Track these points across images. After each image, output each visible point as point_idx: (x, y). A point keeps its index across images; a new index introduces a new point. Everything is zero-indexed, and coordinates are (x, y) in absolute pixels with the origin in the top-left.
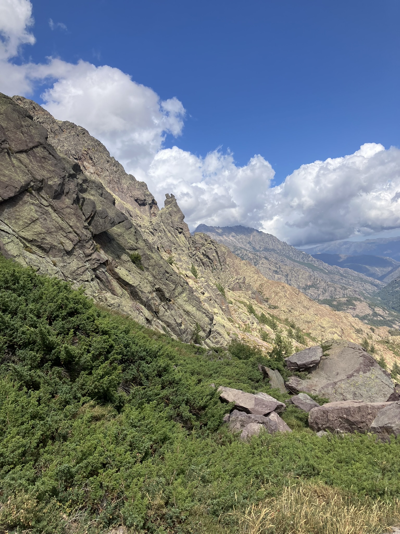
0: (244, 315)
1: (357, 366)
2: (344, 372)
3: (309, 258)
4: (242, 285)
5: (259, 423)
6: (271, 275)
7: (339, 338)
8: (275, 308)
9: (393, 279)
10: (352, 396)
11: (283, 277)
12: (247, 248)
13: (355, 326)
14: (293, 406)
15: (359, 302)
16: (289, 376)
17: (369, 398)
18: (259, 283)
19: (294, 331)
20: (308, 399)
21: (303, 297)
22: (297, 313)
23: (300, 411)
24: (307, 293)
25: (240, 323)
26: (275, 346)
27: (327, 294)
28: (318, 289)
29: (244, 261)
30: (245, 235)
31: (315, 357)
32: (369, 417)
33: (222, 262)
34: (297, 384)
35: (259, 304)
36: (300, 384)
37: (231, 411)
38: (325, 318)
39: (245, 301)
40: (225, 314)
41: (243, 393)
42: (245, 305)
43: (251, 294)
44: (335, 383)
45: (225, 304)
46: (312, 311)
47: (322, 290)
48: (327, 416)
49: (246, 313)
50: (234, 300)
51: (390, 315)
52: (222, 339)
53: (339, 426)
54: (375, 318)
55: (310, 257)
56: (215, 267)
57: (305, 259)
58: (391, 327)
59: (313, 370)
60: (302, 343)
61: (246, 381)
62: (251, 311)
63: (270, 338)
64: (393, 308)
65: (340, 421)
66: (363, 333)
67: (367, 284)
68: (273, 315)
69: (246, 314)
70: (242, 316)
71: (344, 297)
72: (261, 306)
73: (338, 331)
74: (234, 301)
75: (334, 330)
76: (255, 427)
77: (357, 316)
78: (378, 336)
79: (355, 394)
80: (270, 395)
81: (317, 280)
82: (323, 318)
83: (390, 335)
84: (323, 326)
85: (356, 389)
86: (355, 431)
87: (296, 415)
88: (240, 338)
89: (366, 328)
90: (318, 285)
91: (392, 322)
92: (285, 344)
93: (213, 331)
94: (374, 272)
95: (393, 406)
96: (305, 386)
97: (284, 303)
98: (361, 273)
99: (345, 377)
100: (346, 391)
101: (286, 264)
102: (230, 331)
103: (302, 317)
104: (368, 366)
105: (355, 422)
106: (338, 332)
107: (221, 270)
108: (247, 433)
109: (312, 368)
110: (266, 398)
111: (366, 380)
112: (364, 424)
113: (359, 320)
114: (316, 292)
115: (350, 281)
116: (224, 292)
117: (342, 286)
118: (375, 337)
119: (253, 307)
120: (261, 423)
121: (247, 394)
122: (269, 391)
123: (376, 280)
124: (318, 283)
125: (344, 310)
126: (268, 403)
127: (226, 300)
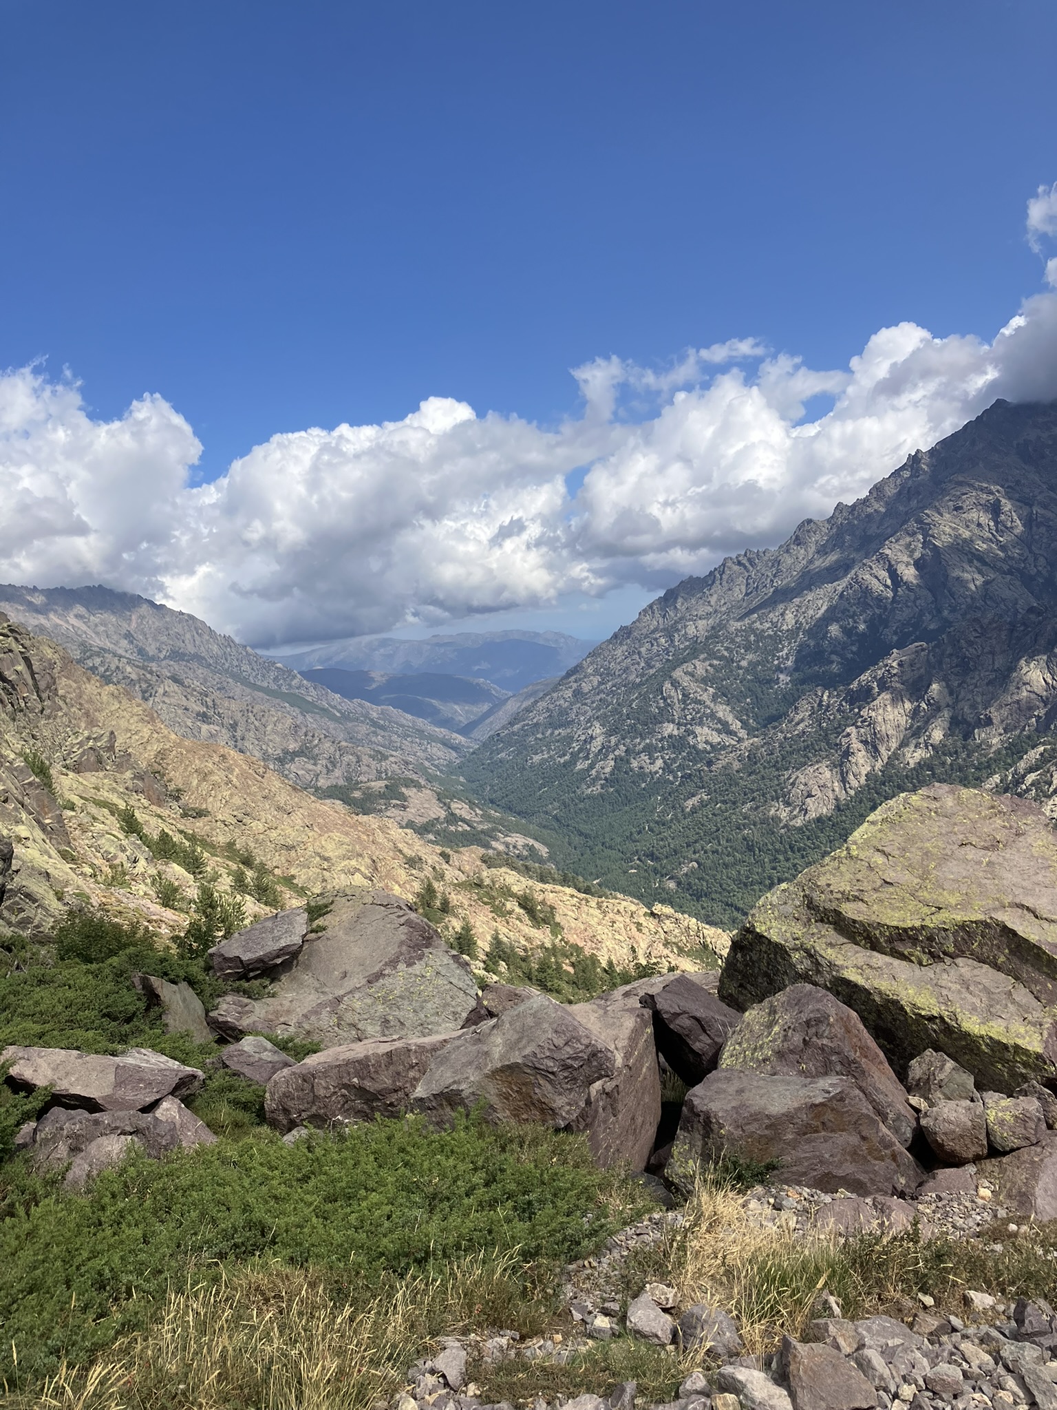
0: (108, 840)
1: (392, 950)
2: (361, 968)
3: (292, 680)
4: (105, 755)
5: (124, 1133)
6: (190, 724)
7: (366, 883)
8: (200, 814)
9: (492, 733)
10: (378, 1028)
11: (224, 731)
12: (121, 652)
13: (406, 850)
14: (226, 1073)
15: (415, 790)
16: (219, 996)
17: (419, 1028)
18: (156, 747)
19: (250, 874)
20: (266, 1050)
21: (277, 784)
22: (258, 826)
23: (244, 1084)
24: (285, 772)
25: (96, 862)
26: (196, 916)
27: (337, 773)
28: (314, 759)
29: (111, 688)
30: (114, 613)
31: (289, 939)
32: (411, 1074)
33: (45, 688)
34: (239, 1013)
35: (154, 808)
36: (247, 1012)
37: (40, 1114)
38: (330, 834)
39: (114, 798)
40: (51, 839)
41: (80, 1057)
42: (113, 809)
43: (132, 779)
44: (339, 1000)
45: (50, 811)
46: (298, 818)
47: (324, 762)
48: (313, 1087)
49: (114, 832)
50: (81, 797)
51: (487, 818)
52: (39, 910)
53: (340, 1109)
54: (452, 828)
55: (294, 677)
56: (23, 705)
57: (281, 681)
58: (487, 846)
59: (284, 972)
60: (271, 905)
61: (93, 1022)
62: (131, 825)
63: (183, 899)
64: (492, 801)
65: (343, 1096)
66: (424, 866)
67: (433, 744)
68: (192, 835)
69: (114, 836)
70: (102, 841)
71: (380, 779)
72: (159, 811)
73: (364, 865)
74: (78, 802)
75: (353, 863)
76: (113, 1147)
77: (410, 825)
78: (457, 872)
79: (387, 1021)
80: (163, 1052)
81: (313, 736)
82: (326, 835)
83: (484, 866)
84: (327, 855)
85: (390, 1008)
86: (377, 1115)
87: (232, 1096)
88: (95, 904)
89: (430, 854)
90: (316, 751)
91: (490, 834)
92: (224, 911)
93: (11, 890)
94: (450, 715)
95: (466, 1039)
96: (261, 1016)
97: (224, 801)
98: (419, 716)
99: (364, 981)
100: (365, 1017)
101: (231, 695)
102: (66, 886)
103: (273, 834)
104: (417, 947)
105: (379, 1092)
106: (363, 869)
107: (42, 712)
108: (87, 1167)
109: (280, 968)
110: (148, 1062)
111: (414, 984)
112: (401, 1094)
113: (415, 835)
114: (311, 767)
115: (395, 737)
116: (49, 777)
117: (374, 750)
118: (451, 874)
119: (137, 814)
120: (131, 1134)
121: (93, 1058)
122: (160, 1043)
123: (455, 735)
124: (316, 746)
125: (380, 811)
126: (156, 1075)
127: (55, 800)
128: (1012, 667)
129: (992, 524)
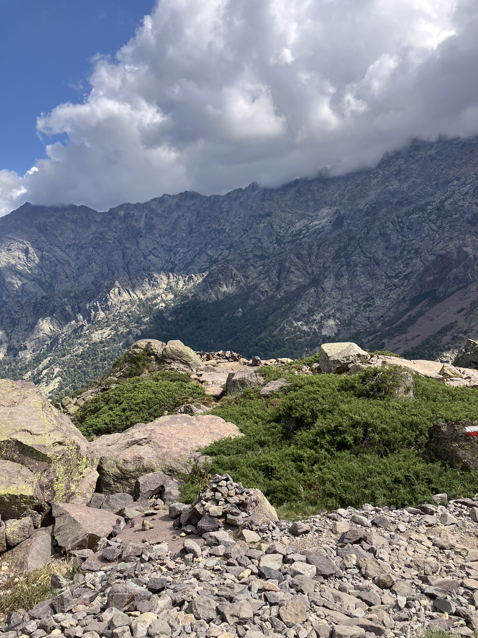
128: (35, 323)
129: (25, 258)
